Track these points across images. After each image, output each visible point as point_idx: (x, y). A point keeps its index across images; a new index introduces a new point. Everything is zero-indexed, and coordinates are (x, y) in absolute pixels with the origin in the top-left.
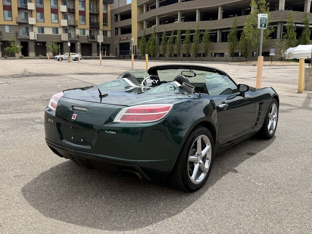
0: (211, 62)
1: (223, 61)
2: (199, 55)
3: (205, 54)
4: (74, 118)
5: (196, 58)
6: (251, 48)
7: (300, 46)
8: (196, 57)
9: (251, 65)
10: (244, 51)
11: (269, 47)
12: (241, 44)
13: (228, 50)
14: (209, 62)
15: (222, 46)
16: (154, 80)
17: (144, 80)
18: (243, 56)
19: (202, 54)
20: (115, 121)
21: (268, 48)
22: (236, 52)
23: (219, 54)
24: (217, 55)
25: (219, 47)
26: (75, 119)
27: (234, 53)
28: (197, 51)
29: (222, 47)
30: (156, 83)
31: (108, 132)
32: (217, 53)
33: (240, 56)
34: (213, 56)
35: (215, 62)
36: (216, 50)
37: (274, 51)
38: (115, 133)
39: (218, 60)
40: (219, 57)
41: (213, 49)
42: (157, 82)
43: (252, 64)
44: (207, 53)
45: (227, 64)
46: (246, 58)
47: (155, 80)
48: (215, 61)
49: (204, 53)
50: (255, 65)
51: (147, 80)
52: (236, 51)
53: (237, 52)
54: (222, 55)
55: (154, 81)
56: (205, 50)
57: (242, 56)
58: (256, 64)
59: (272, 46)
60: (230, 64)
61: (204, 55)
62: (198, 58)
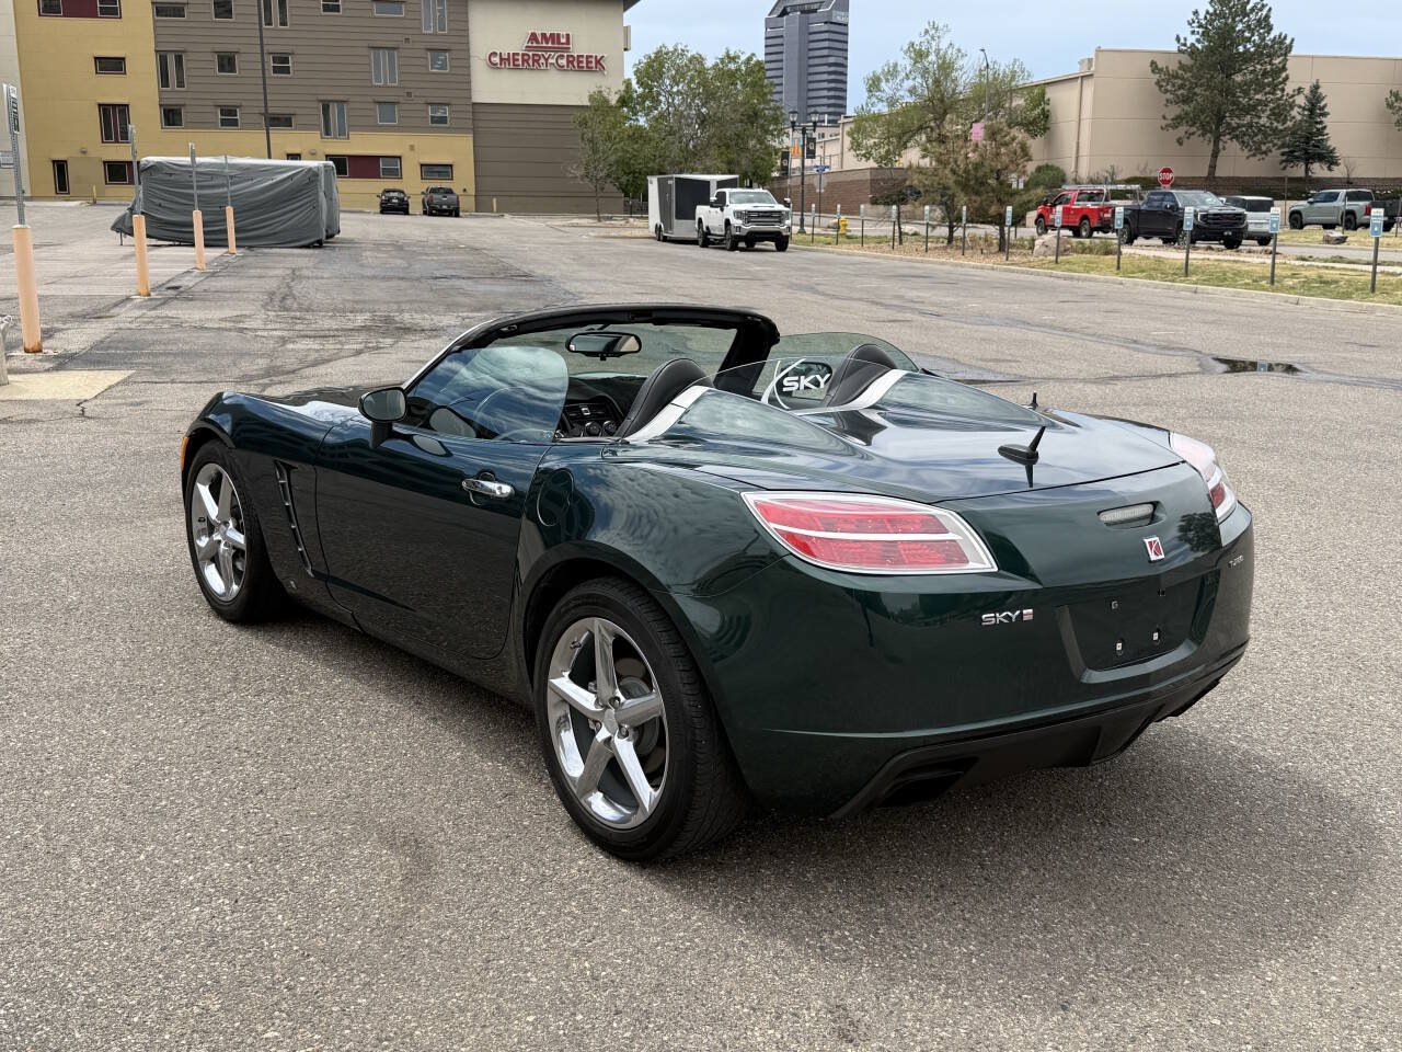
4: (1160, 554)
17: (773, 385)
26: (1163, 556)
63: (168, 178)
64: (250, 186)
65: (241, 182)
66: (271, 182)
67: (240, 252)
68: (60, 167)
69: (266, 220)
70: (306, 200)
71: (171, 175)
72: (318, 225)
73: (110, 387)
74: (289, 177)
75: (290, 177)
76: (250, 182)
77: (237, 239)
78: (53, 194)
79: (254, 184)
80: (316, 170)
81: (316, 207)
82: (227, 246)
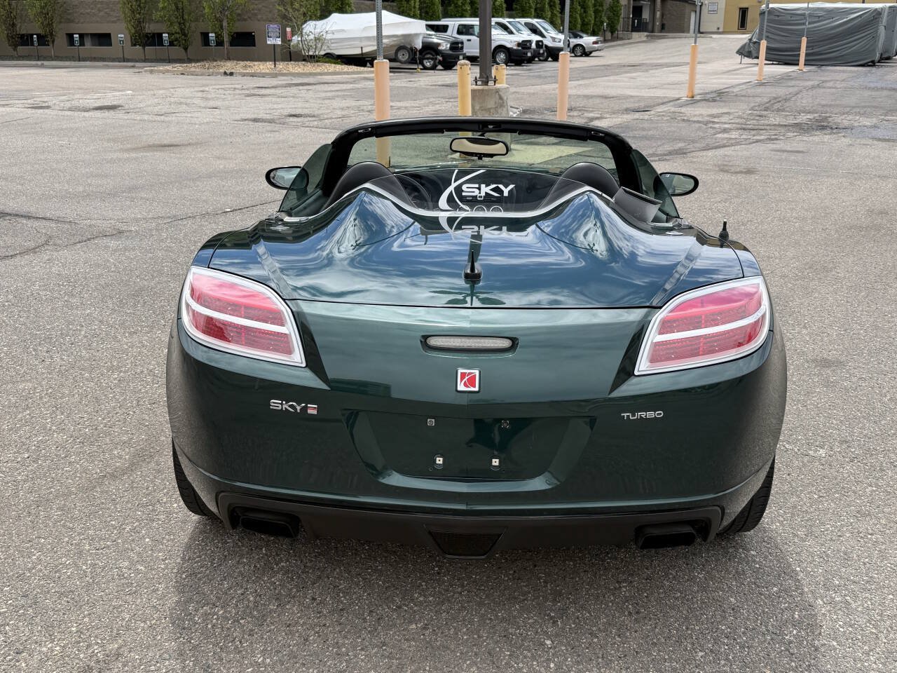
0: (73, 63)
1: (113, 60)
2: (25, 40)
3: (46, 36)
4: (475, 387)
5: (15, 49)
6: (197, 20)
7: (336, 17)
8: (15, 46)
9: (218, 74)
10: (176, 28)
11: (249, 18)
12: (166, 7)
13: (123, 25)
14: (67, 63)
15: (99, 10)
16: (493, 186)
17: (451, 188)
18: (175, 43)
19: (35, 36)
20: (639, 371)
21: (245, 20)
22: (149, 32)
23: (93, 35)
24: (88, 41)
25: (88, 14)
26: (477, 389)
27: (146, 35)
28: (14, 25)
29: (101, 14)
30: (506, 194)
31: (634, 415)
32: (87, 34)
33: (166, 43)
34: (77, 43)
35: (88, 63)
36: (80, 25)
37: (277, 30)
38: (661, 414)
39: (93, 56)
40: (93, 45)
41: (70, 21)
42: (510, 192)
43: (222, 71)
44: (51, 34)
45: (140, 70)
46: (186, 49)
47: (501, 186)
48: (85, 60)
49: (40, 31)
50: (231, 74)
51: (464, 187)
52: (151, 28)
53: (153, 32)
54: (104, 39)
55: (497, 190)
56: (42, 23)
57: (171, 44)
58: (233, 71)
59: (256, 15)
60: (151, 72)
61: (43, 40)
62: (22, 49)
63: (777, 18)
64: (830, 23)
65: (825, 20)
66: (845, 20)
67: (806, 69)
68: (744, 12)
69: (838, 46)
70: (869, 32)
71: (778, 16)
72: (874, 50)
73: (560, 157)
74: (857, 17)
75: (860, 16)
76: (831, 20)
77: (806, 60)
78: (737, 30)
79: (833, 22)
80: (880, 10)
81: (875, 38)
82: (798, 64)
